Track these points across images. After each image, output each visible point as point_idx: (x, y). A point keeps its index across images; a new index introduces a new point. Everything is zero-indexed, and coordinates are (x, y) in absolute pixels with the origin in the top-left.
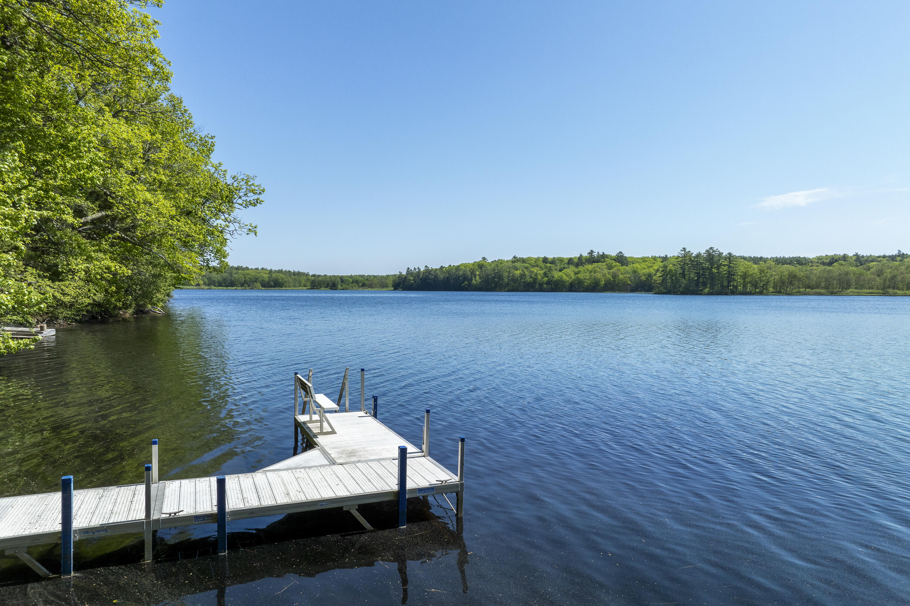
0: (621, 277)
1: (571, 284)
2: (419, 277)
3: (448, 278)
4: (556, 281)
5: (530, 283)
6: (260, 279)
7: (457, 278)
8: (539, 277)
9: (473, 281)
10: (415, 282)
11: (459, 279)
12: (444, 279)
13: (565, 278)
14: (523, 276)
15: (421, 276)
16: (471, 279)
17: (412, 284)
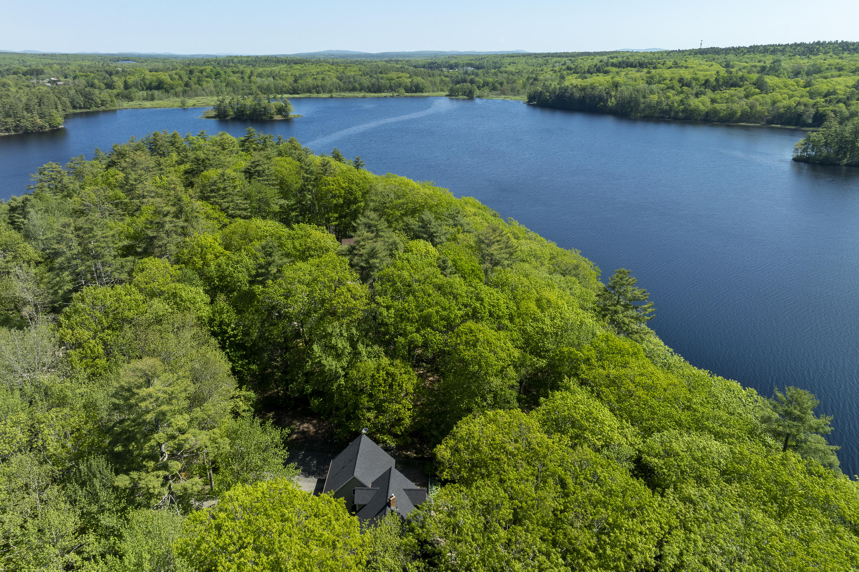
0: (759, 108)
1: (707, 113)
2: (554, 93)
3: (583, 97)
4: (691, 110)
5: (666, 110)
6: (404, 85)
7: (593, 98)
8: (676, 105)
9: (609, 103)
10: (551, 98)
11: (594, 100)
12: (580, 97)
13: (702, 107)
14: (659, 103)
15: (557, 93)
16: (607, 101)
17: (548, 100)
